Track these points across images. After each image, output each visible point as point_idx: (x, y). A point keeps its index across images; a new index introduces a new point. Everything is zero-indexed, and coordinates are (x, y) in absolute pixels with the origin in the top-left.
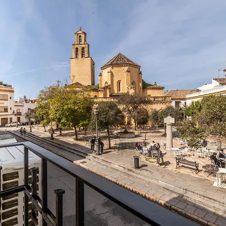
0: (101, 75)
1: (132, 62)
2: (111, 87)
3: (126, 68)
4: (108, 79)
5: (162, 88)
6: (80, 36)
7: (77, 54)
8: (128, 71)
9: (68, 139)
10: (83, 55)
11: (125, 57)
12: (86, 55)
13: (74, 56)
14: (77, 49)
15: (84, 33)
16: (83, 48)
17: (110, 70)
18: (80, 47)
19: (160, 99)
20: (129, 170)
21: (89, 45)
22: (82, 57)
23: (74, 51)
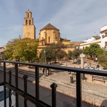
0: (40, 34)
1: (55, 28)
2: (45, 40)
3: (53, 31)
4: (44, 36)
5: (70, 41)
6: (28, 14)
7: (26, 23)
8: (54, 32)
9: (25, 68)
10: (30, 24)
11: (52, 26)
12: (32, 24)
13: (25, 24)
14: (27, 20)
15: (30, 12)
16: (30, 20)
17: (45, 31)
18: (28, 20)
19: (70, 46)
20: (68, 84)
21: (33, 19)
22: (29, 25)
23: (25, 21)
